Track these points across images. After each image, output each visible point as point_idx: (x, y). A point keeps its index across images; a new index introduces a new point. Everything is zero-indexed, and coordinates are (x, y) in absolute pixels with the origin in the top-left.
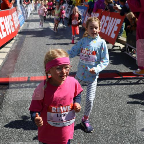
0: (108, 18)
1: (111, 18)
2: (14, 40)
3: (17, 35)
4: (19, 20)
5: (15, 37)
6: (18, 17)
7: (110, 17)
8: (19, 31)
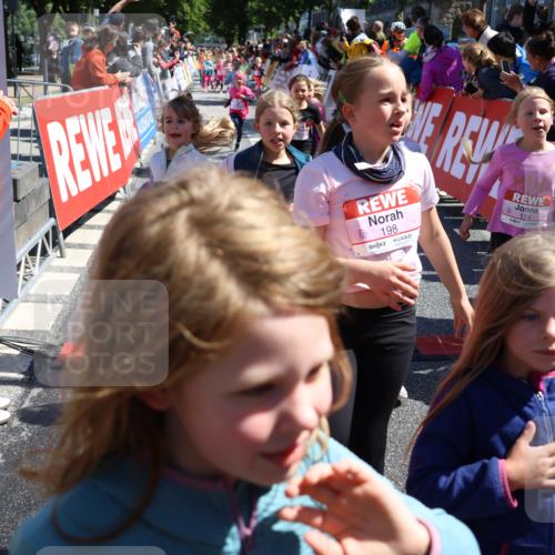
0: (476, 121)
1: (487, 121)
2: (119, 199)
3: (130, 180)
4: (138, 124)
5: (121, 190)
6: (134, 115)
7: (484, 117)
8: (138, 165)
